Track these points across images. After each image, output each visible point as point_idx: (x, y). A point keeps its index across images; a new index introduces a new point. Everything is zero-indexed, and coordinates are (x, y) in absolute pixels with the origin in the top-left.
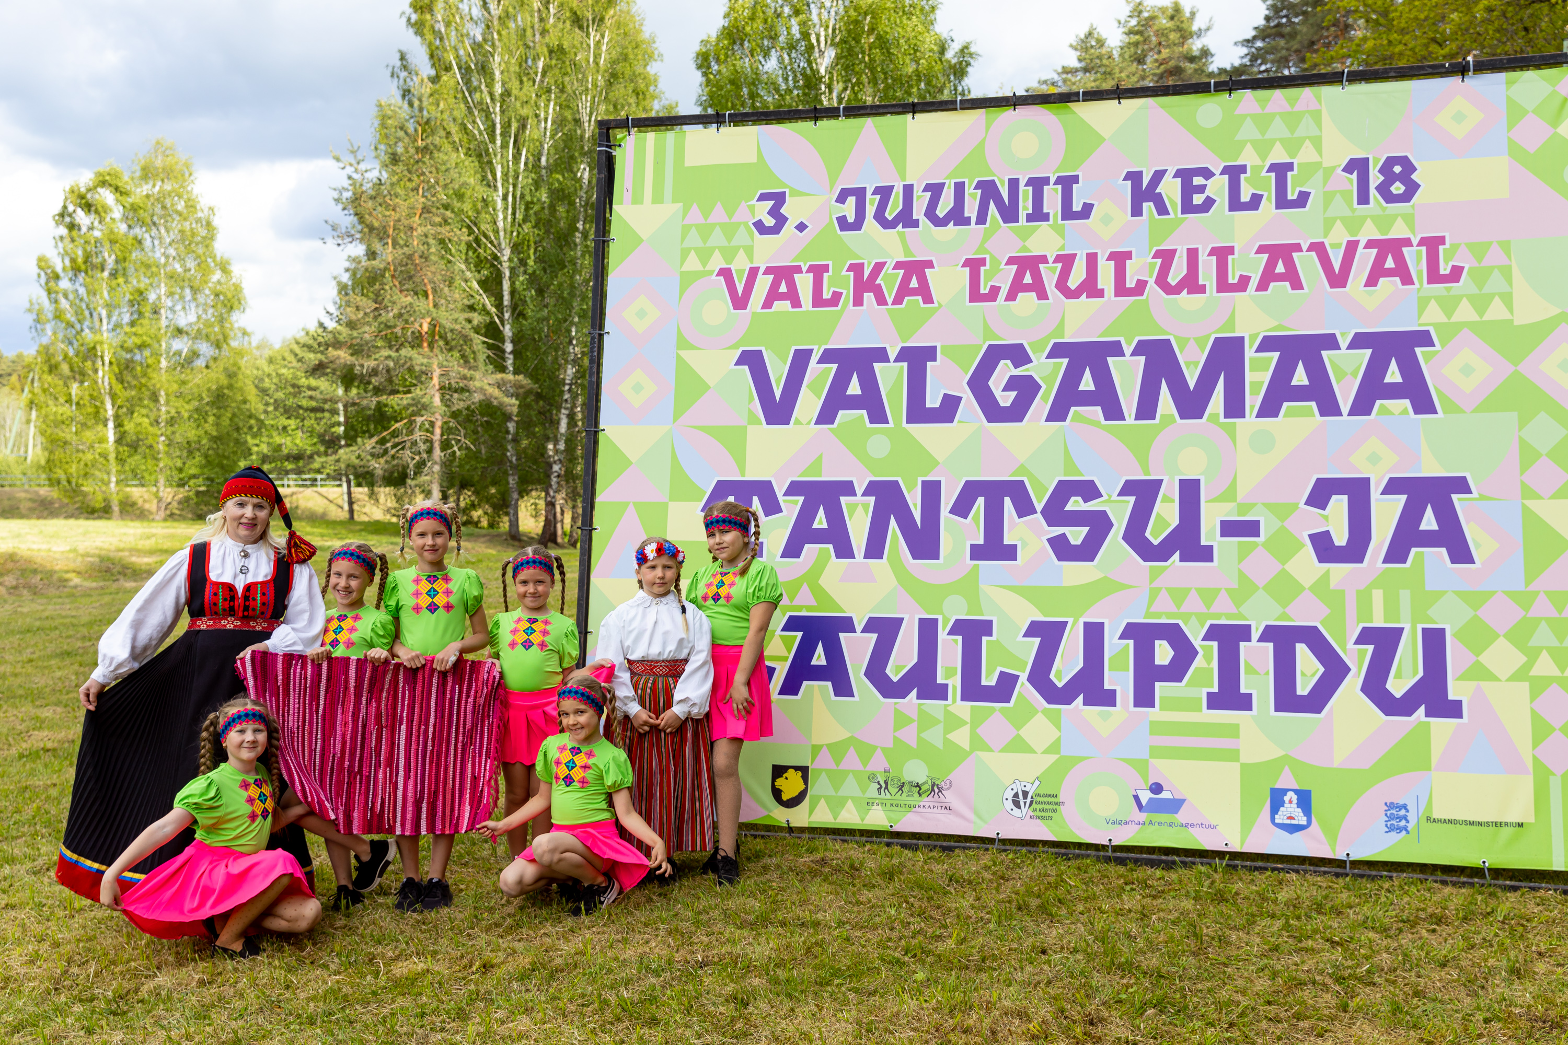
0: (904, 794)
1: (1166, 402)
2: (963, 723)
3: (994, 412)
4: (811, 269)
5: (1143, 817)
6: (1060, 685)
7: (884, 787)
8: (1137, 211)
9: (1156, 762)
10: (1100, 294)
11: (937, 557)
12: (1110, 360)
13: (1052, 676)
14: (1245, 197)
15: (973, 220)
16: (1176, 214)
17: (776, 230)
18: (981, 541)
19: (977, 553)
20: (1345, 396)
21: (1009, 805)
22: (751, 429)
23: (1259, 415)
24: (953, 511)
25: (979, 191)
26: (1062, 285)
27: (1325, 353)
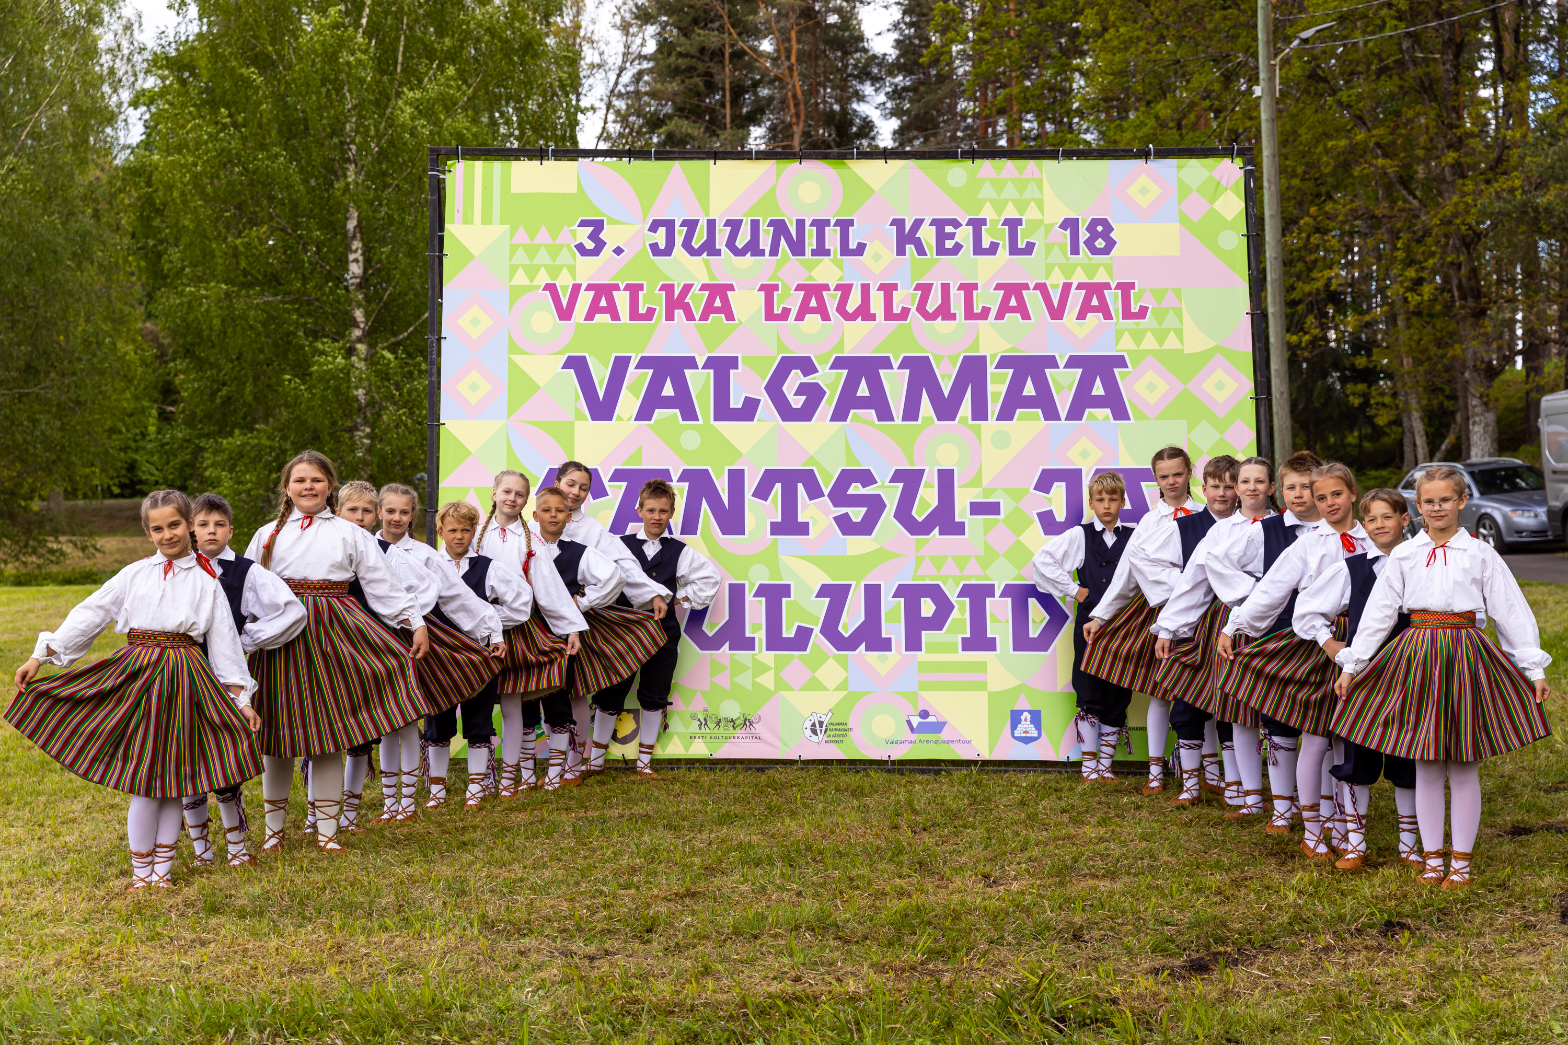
0: (721, 729)
1: (926, 407)
2: (766, 668)
3: (787, 413)
4: (628, 287)
5: (916, 737)
6: (846, 635)
7: (703, 723)
8: (901, 251)
9: (925, 694)
10: (873, 317)
11: (742, 533)
12: (882, 372)
13: (840, 629)
14: (986, 244)
15: (767, 252)
16: (932, 255)
17: (596, 252)
18: (779, 520)
19: (776, 529)
20: (1063, 406)
21: (808, 733)
22: (578, 424)
23: (999, 418)
24: (755, 495)
25: (772, 228)
26: (841, 309)
27: (1047, 371)
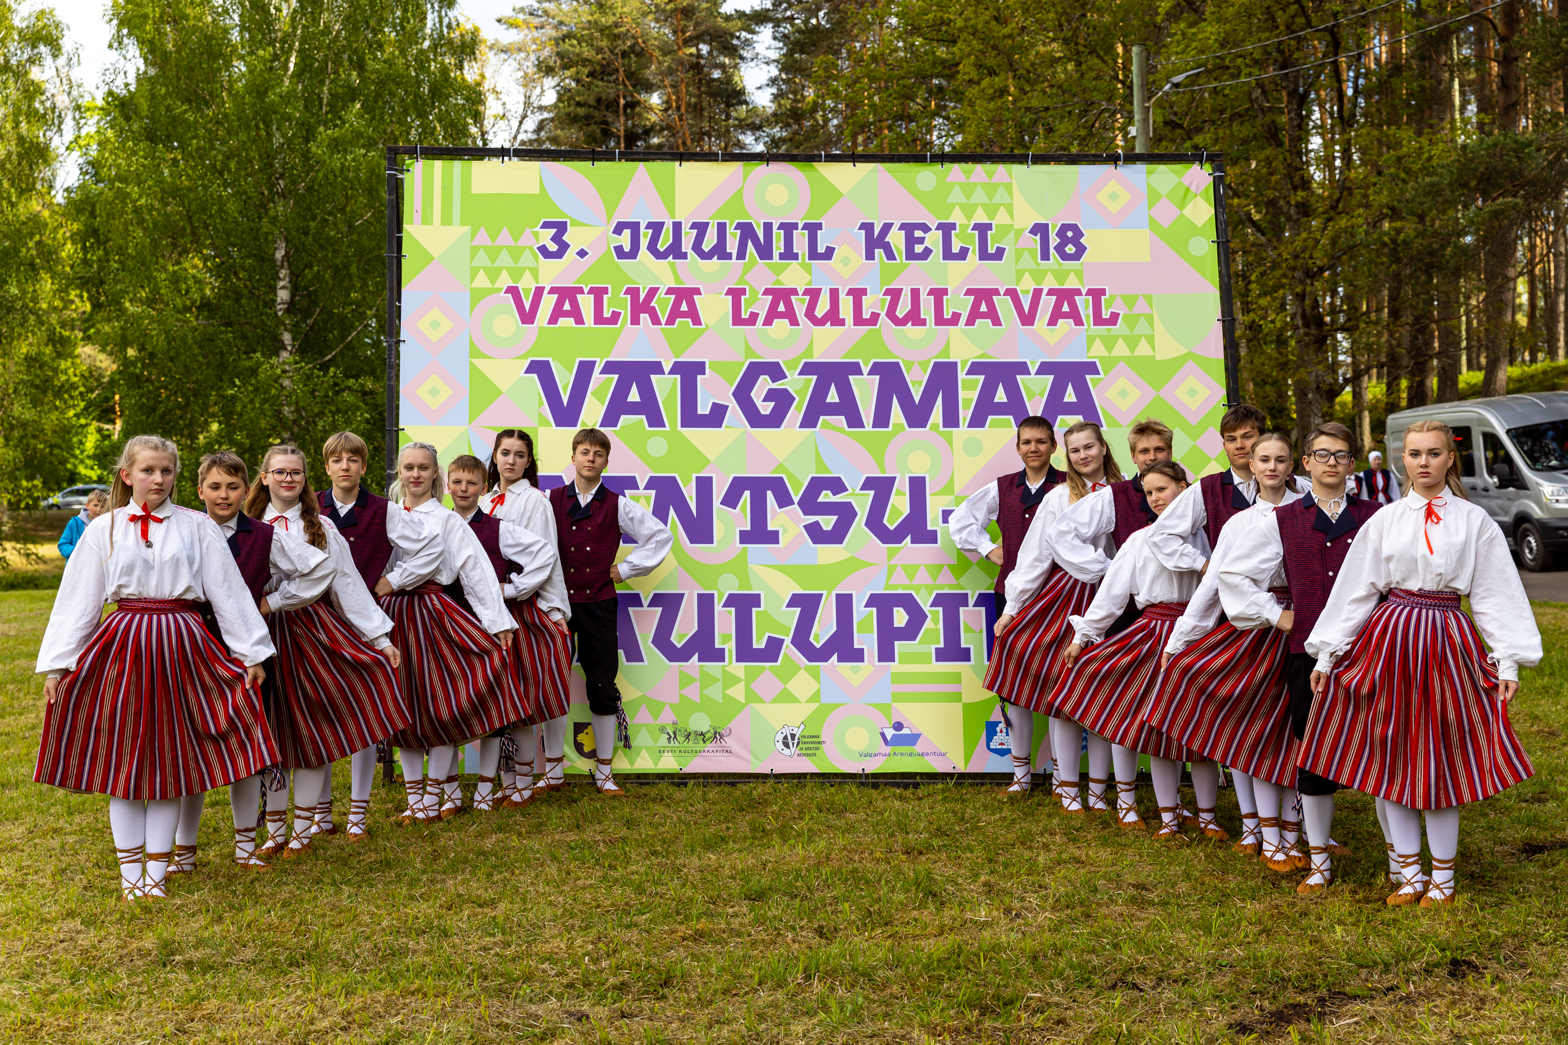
0: (691, 742)
1: (897, 414)
2: (738, 680)
3: (755, 419)
4: (592, 291)
5: (889, 749)
6: (818, 646)
7: (673, 737)
8: (870, 256)
9: (898, 706)
10: (842, 322)
11: (711, 541)
12: (851, 378)
13: (811, 639)
14: (955, 249)
15: (734, 256)
16: (901, 260)
17: (559, 254)
19: (745, 538)
21: (780, 746)
22: (543, 431)
23: (971, 425)
24: (724, 502)
25: (739, 232)
26: (810, 313)
27: (1019, 377)
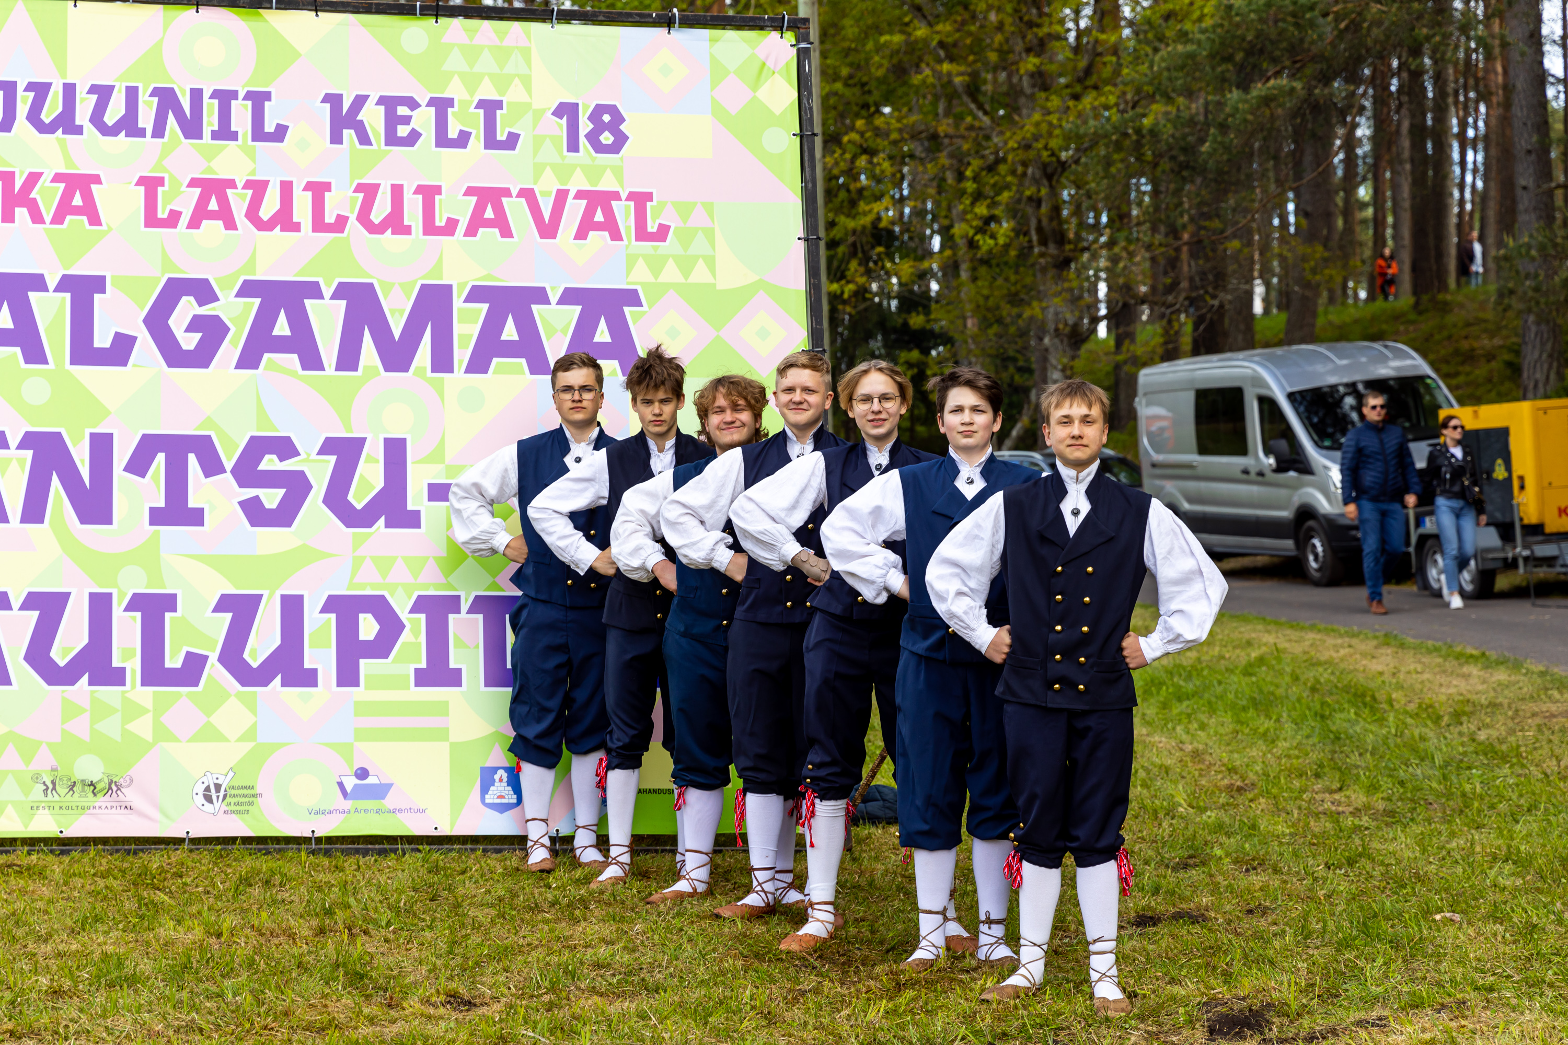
0: (76, 795)
5: (349, 804)
6: (255, 665)
7: (50, 788)
8: (336, 138)
9: (361, 745)
10: (296, 227)
11: (109, 521)
12: (308, 303)
13: (246, 656)
14: (453, 134)
15: (149, 132)
16: (379, 145)
18: (162, 504)
19: (157, 517)
21: (200, 799)
23: (468, 371)
24: (129, 468)
25: (156, 100)
26: (252, 214)
27: (535, 308)
